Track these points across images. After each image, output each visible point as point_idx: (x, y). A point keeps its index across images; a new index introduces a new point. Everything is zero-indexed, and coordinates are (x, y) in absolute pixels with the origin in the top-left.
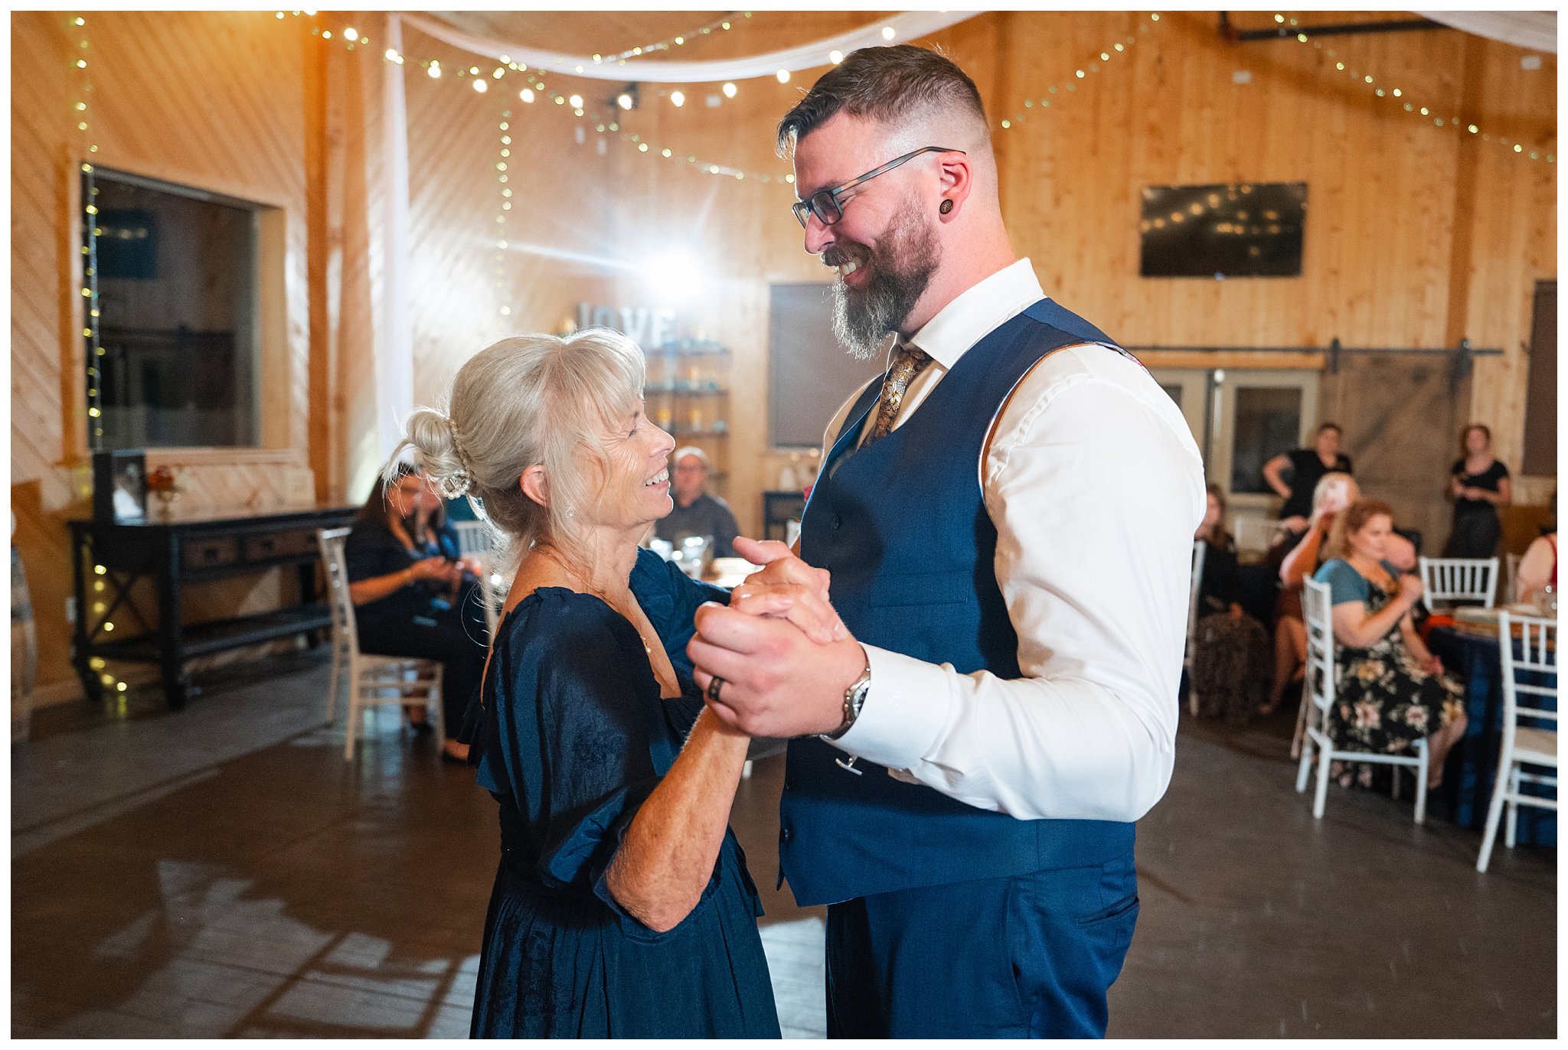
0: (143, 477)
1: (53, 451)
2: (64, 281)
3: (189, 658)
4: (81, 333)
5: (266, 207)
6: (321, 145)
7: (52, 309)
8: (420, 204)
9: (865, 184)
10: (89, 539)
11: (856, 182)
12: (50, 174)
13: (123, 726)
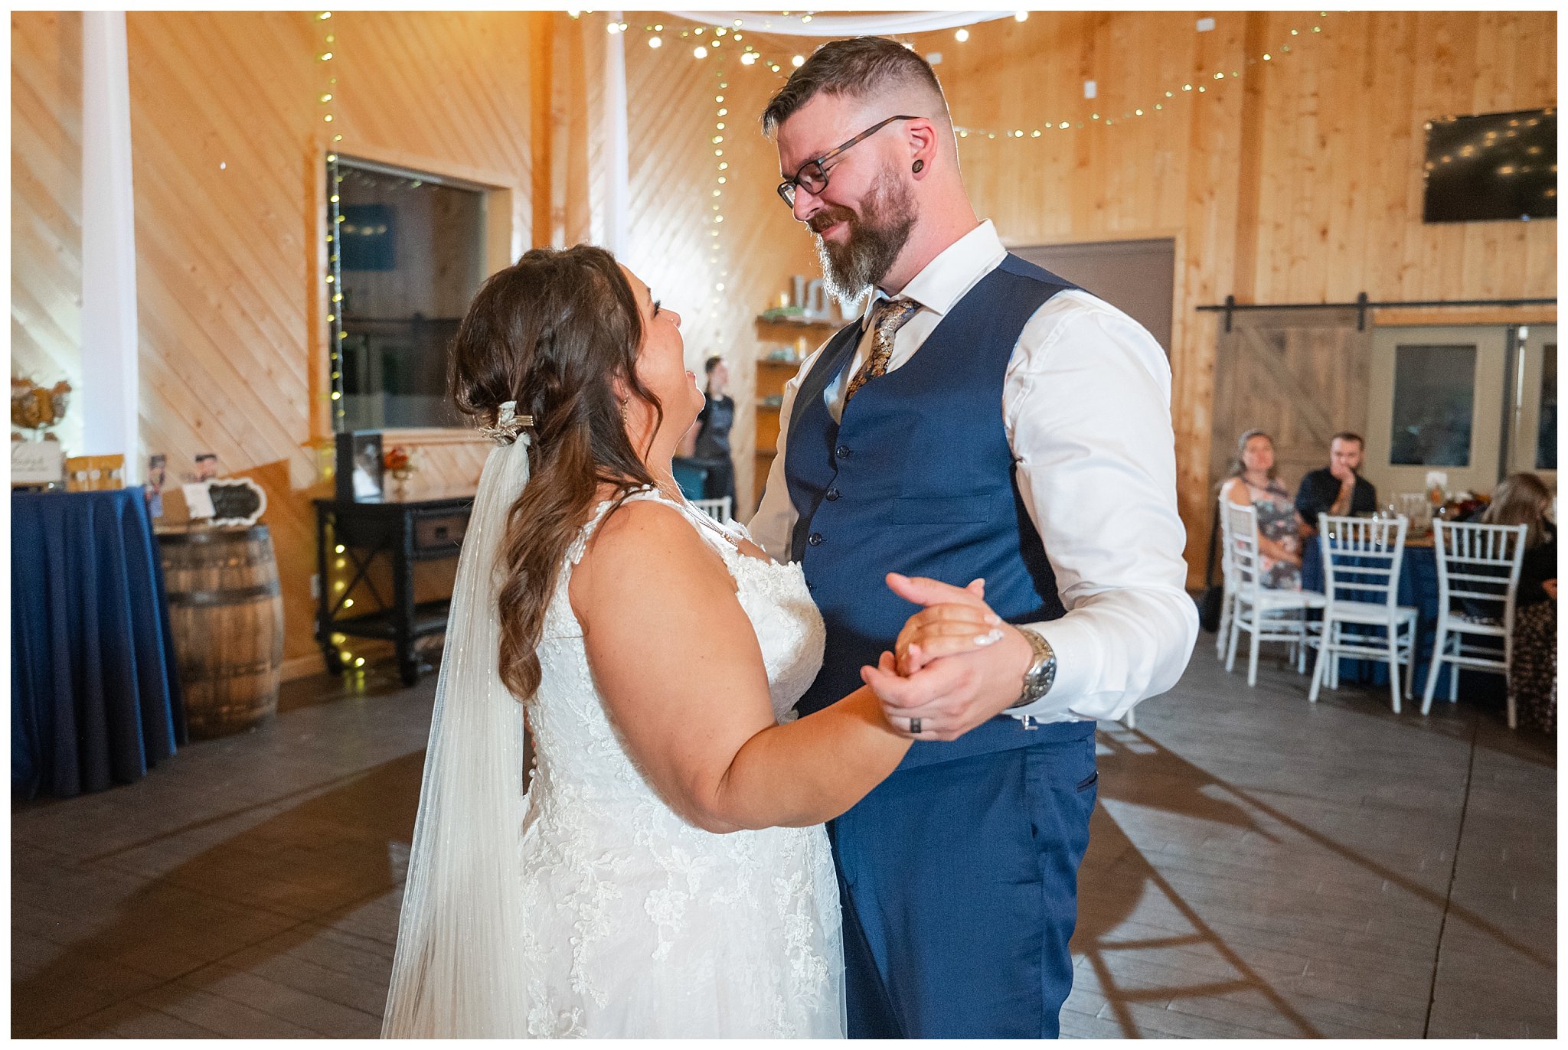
0: (380, 457)
1: (301, 433)
2: (312, 268)
3: (420, 635)
4: (326, 318)
5: (495, 189)
6: (545, 124)
7: (300, 295)
8: (639, 180)
9: (847, 151)
10: (332, 518)
11: (838, 150)
12: (299, 166)
13: (361, 701)
